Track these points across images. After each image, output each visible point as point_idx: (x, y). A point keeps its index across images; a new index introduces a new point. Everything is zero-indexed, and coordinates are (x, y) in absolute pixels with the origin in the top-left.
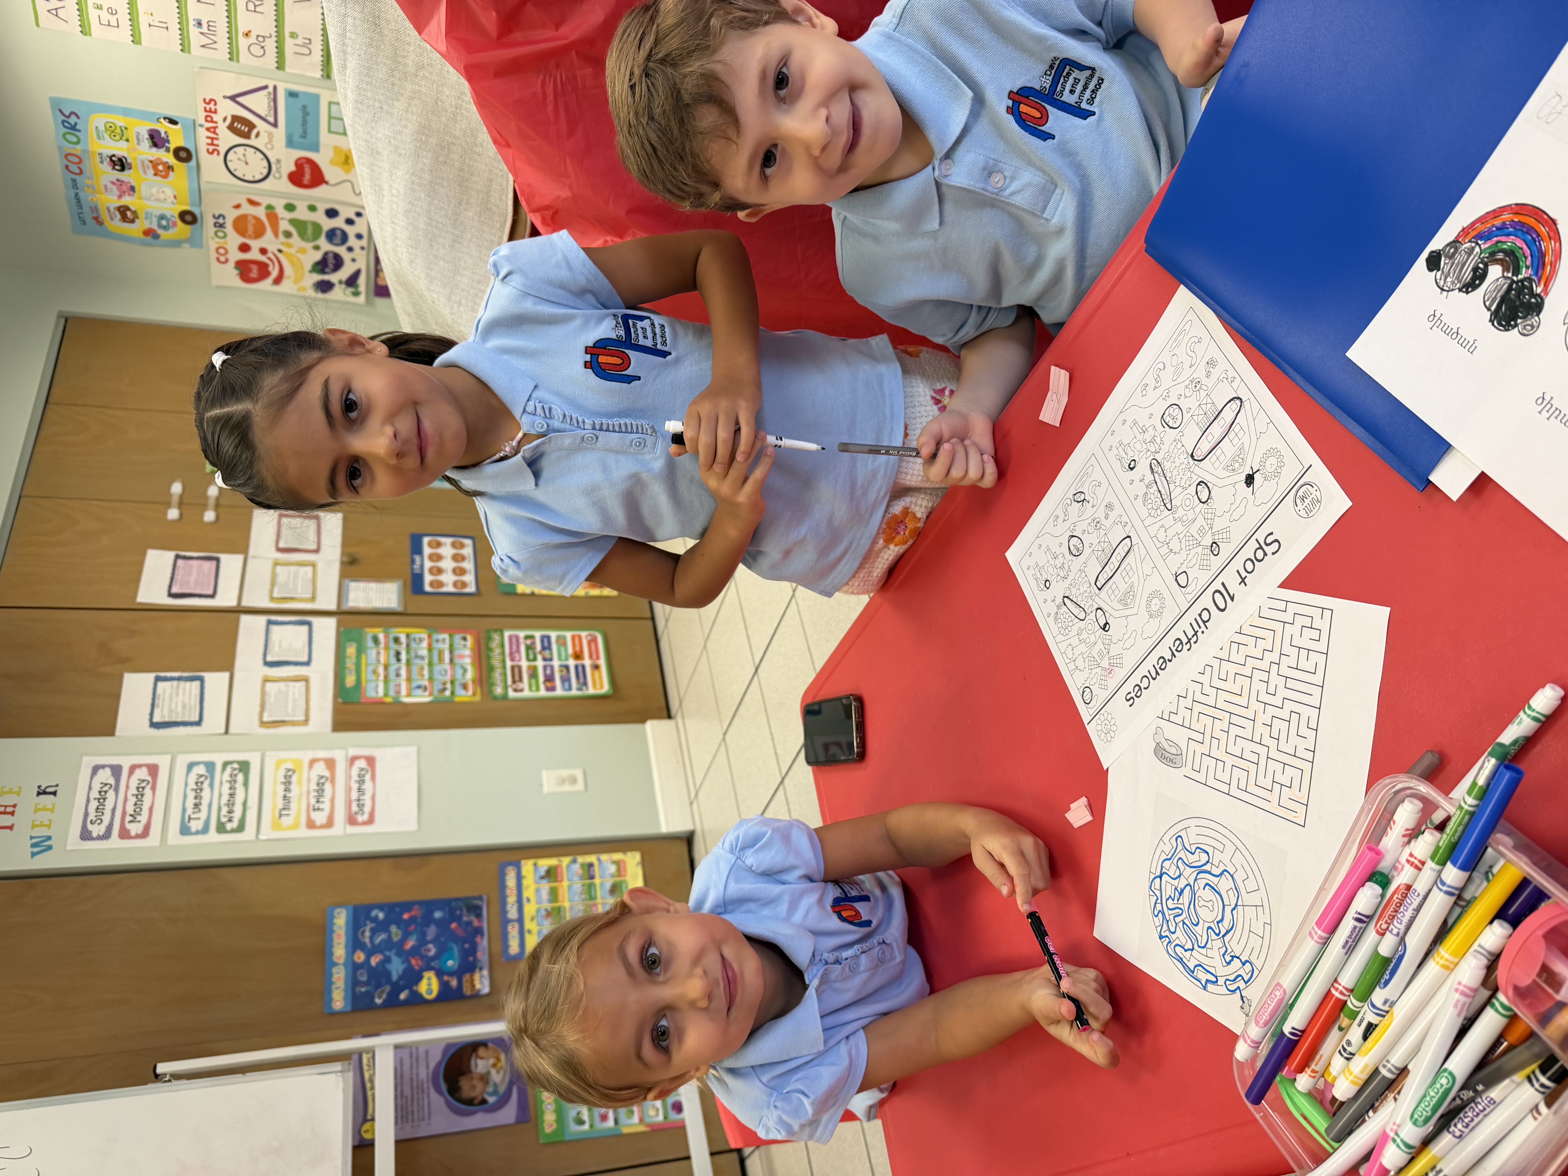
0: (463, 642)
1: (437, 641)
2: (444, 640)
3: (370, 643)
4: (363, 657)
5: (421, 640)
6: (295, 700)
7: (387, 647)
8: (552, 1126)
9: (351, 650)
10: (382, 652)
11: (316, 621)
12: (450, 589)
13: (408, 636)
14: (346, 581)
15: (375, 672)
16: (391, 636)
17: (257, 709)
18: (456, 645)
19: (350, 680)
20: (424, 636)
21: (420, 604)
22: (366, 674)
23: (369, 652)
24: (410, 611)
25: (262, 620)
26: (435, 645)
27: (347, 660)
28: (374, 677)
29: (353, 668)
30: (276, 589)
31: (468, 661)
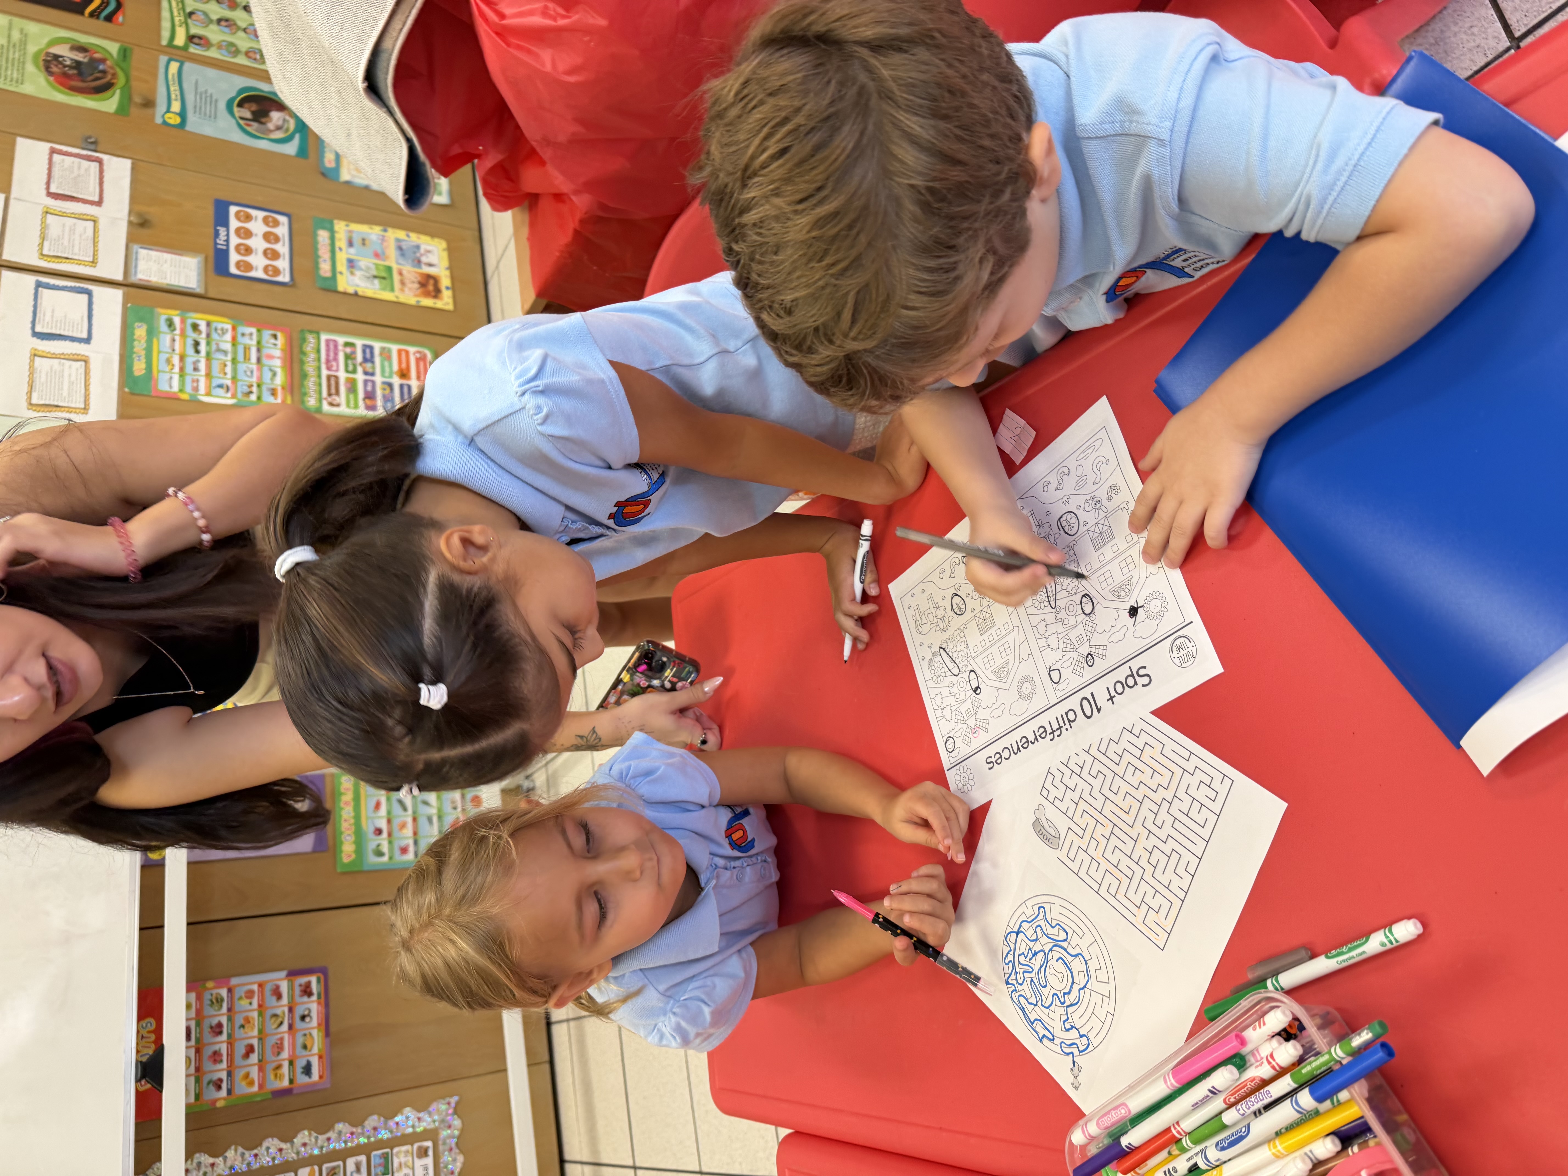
0: (273, 341)
1: (243, 335)
2: (251, 334)
3: (163, 327)
4: (155, 341)
5: (224, 332)
6: (71, 383)
7: (183, 333)
8: (350, 856)
9: (140, 332)
10: (177, 338)
11: (96, 289)
12: (259, 274)
13: (208, 324)
14: (135, 247)
15: (168, 361)
16: (189, 322)
17: (25, 388)
18: (264, 343)
19: (139, 367)
20: (229, 327)
21: (223, 287)
22: (158, 362)
23: (162, 336)
24: (210, 295)
25: (30, 280)
26: (240, 339)
27: (136, 343)
28: (168, 369)
29: (143, 353)
30: (46, 244)
31: (277, 363)
